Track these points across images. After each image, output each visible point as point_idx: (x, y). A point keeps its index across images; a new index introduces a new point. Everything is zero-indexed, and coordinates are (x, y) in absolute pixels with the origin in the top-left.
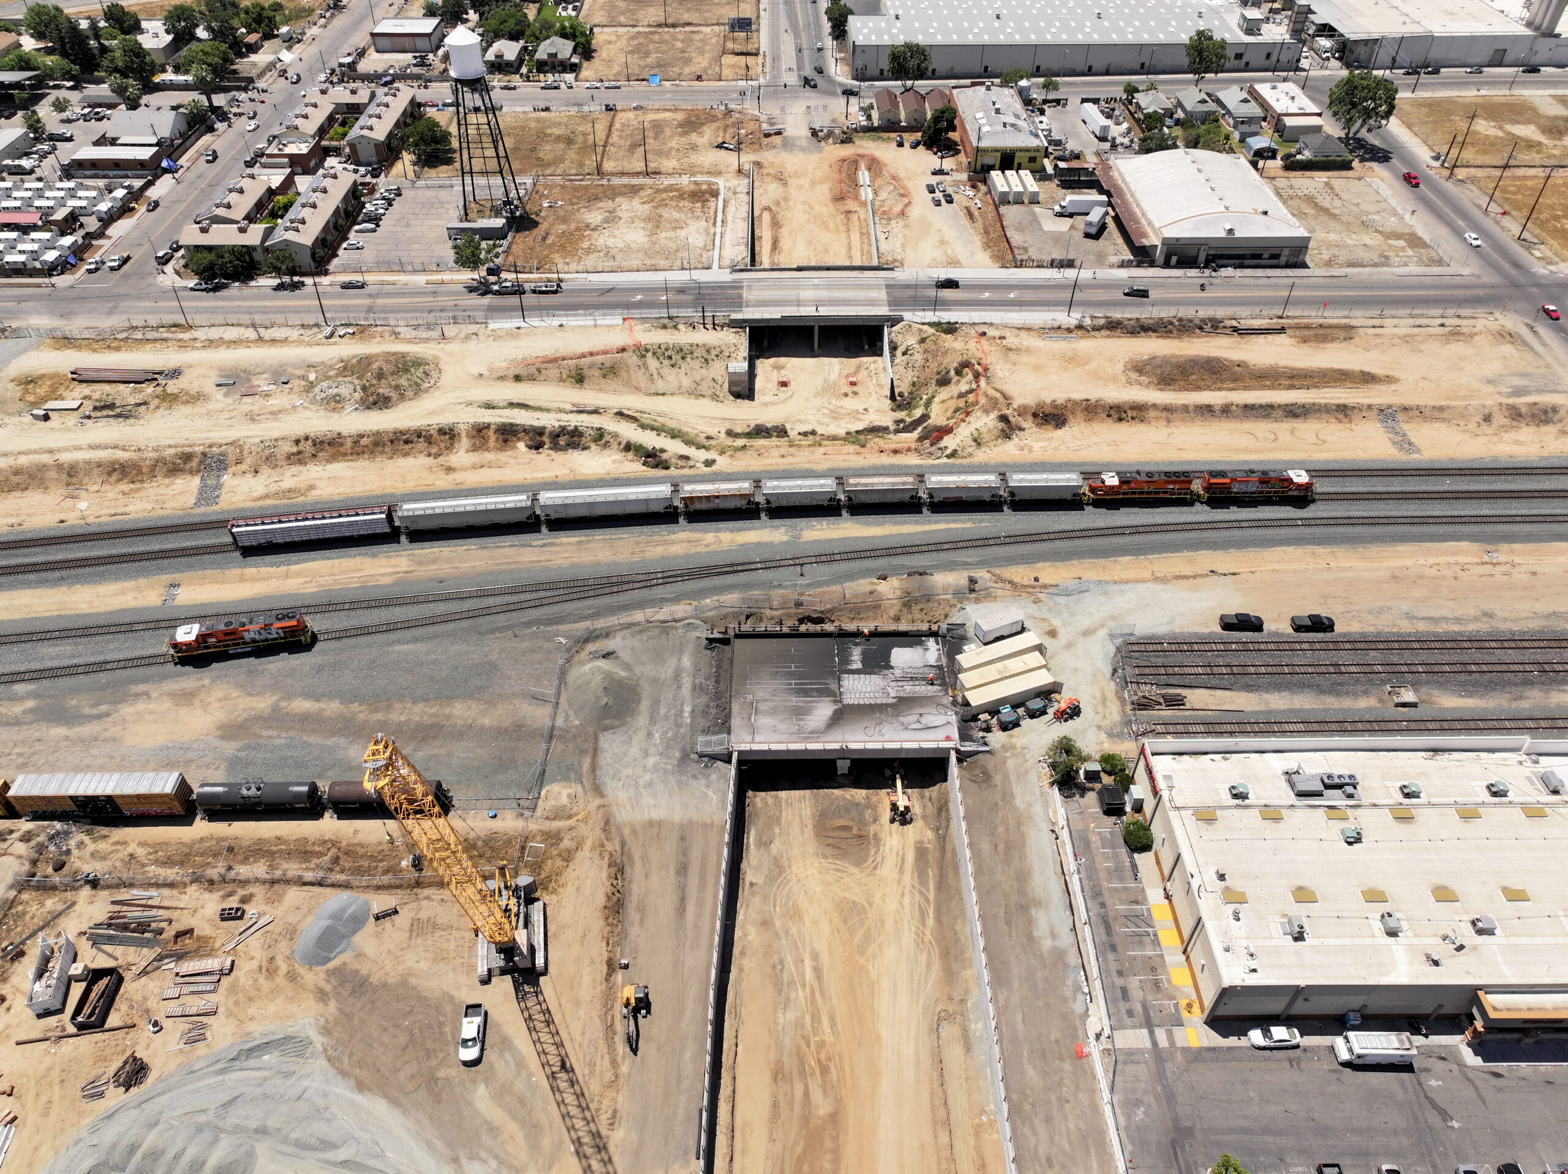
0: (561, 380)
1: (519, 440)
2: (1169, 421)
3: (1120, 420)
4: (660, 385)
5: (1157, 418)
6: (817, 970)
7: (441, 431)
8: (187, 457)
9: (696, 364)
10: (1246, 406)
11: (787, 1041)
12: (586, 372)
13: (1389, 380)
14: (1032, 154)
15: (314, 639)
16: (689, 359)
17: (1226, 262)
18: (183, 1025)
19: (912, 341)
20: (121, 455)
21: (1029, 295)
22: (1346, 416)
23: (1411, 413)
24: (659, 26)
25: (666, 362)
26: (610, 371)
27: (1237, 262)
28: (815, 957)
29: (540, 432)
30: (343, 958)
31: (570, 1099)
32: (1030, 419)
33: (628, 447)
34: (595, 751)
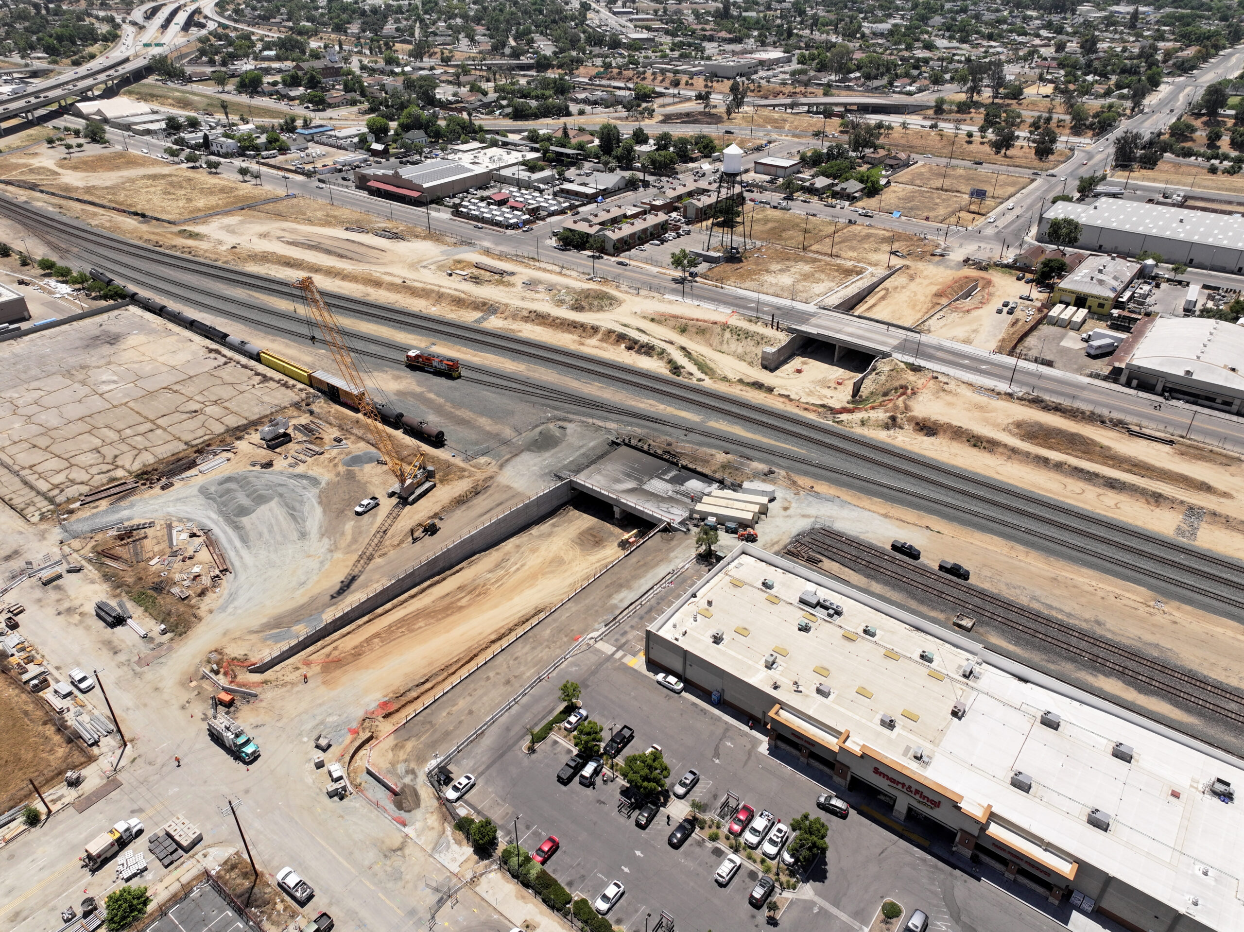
0: (674, 328)
1: (625, 343)
2: (1009, 458)
3: (975, 446)
4: (725, 347)
5: (1002, 454)
6: (518, 570)
7: (593, 328)
8: (484, 304)
9: (753, 343)
10: (1076, 468)
11: (478, 581)
12: (689, 328)
13: (1226, 495)
14: (1101, 301)
15: (459, 377)
16: (749, 339)
17: (1181, 396)
18: (293, 461)
19: (886, 369)
20: (463, 296)
21: (995, 370)
22: (1157, 501)
23: (1217, 519)
24: (937, 189)
25: (735, 337)
26: (702, 332)
27: (1192, 399)
28: (522, 566)
29: (636, 342)
30: (356, 469)
31: (376, 541)
32: (913, 424)
33: (670, 361)
34: (516, 455)
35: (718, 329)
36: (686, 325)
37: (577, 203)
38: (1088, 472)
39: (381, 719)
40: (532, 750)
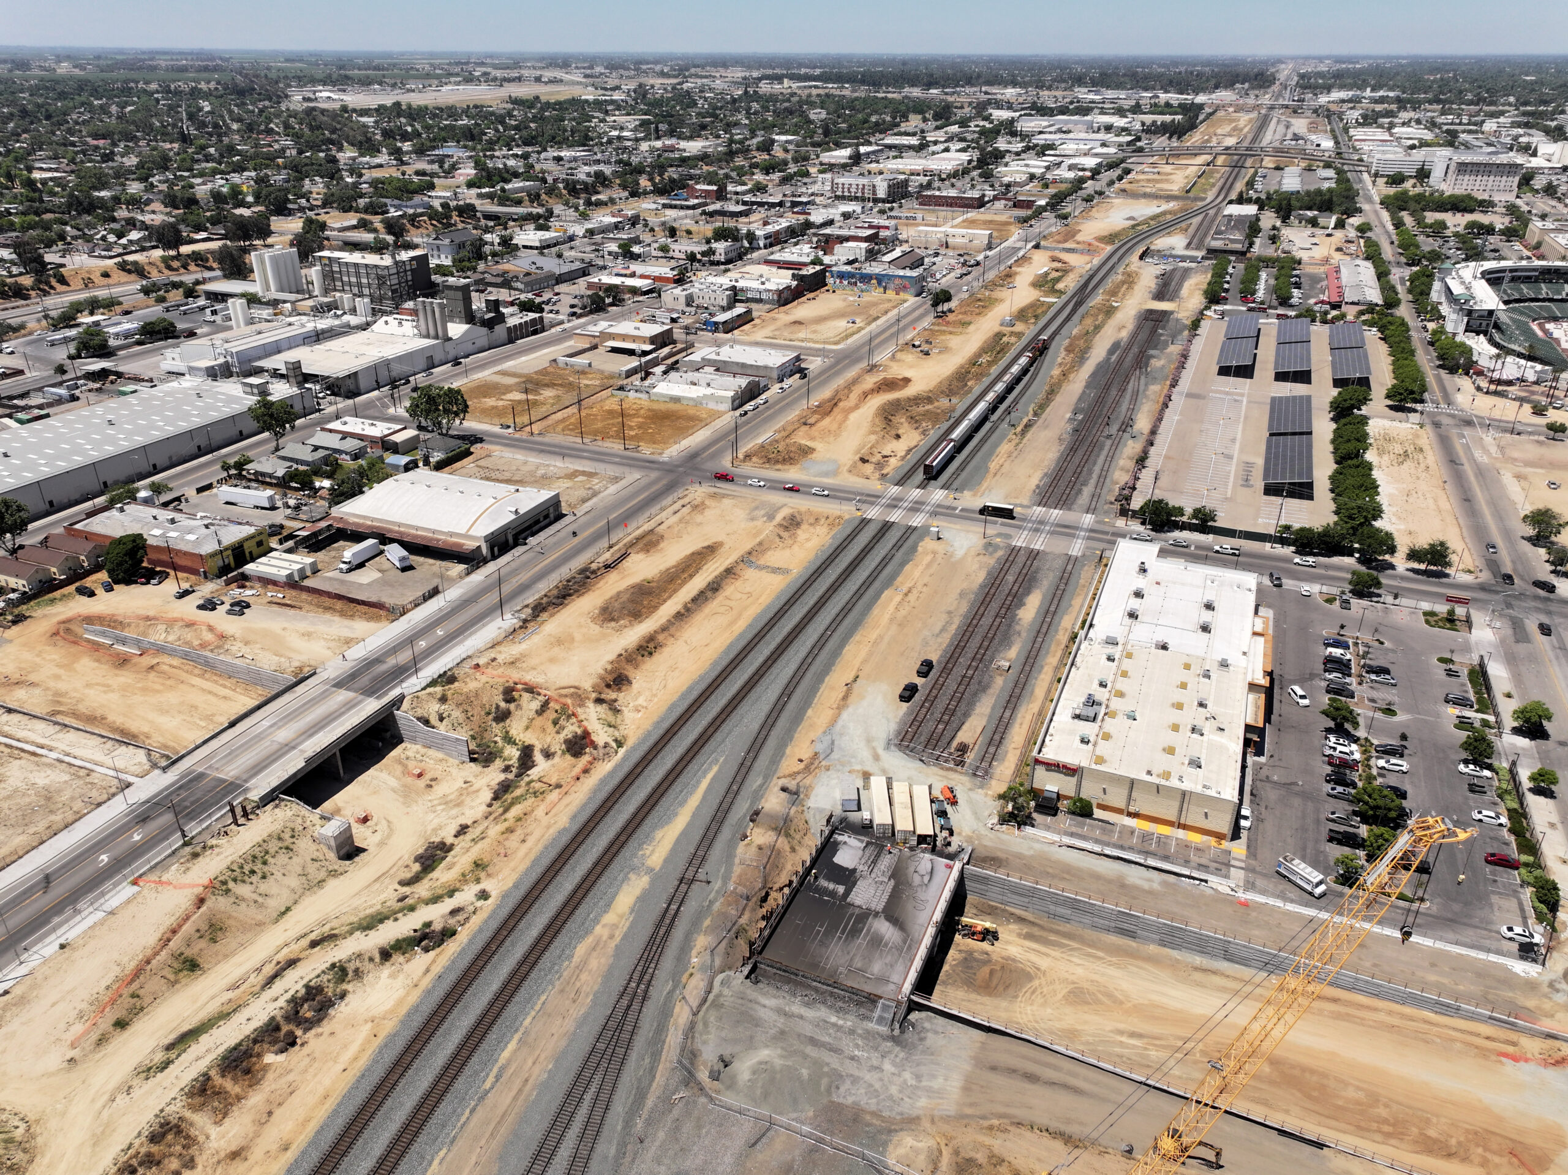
0: (173, 983)
1: (259, 1055)
3: (651, 654)
4: (275, 904)
6: (1132, 1035)
9: (282, 858)
10: (692, 600)
12: (190, 952)
13: (718, 544)
14: (258, 539)
16: (271, 860)
17: (526, 534)
19: (432, 707)
21: (453, 625)
22: (736, 575)
23: (755, 555)
25: (255, 879)
26: (214, 931)
28: (1121, 1032)
29: (273, 1027)
32: (610, 690)
33: (386, 955)
35: (221, 902)
36: (178, 956)
38: (697, 596)
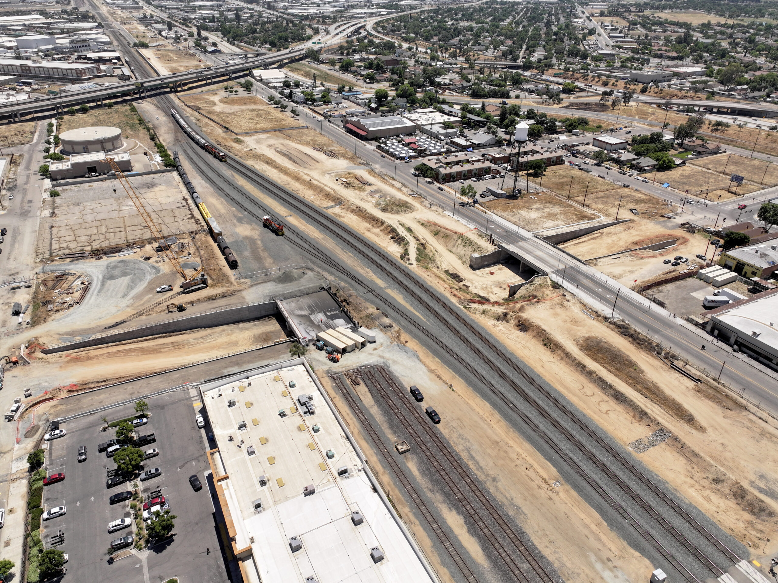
1: (391, 235)
2: (562, 359)
3: (545, 345)
4: (454, 250)
5: (559, 355)
7: (382, 222)
8: (338, 199)
9: (471, 249)
10: (600, 378)
11: (184, 342)
12: (440, 233)
13: (701, 429)
14: (755, 270)
17: (748, 351)
18: (160, 259)
19: (538, 283)
20: (332, 192)
22: (641, 418)
23: (676, 443)
24: (720, 172)
25: (463, 244)
26: (446, 237)
28: (214, 341)
29: (398, 235)
31: (152, 307)
32: (517, 321)
33: (405, 250)
34: (265, 282)
35: (455, 237)
36: (439, 231)
37: (453, 149)
38: (607, 383)
39: (65, 391)
40: (105, 429)
